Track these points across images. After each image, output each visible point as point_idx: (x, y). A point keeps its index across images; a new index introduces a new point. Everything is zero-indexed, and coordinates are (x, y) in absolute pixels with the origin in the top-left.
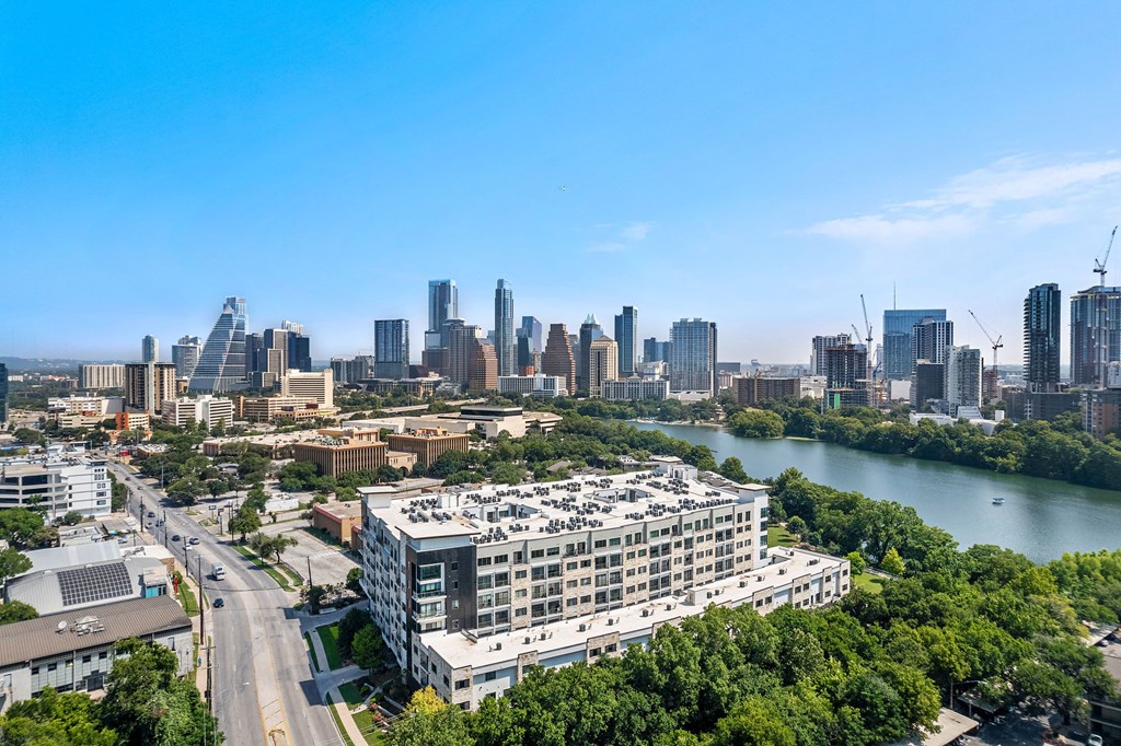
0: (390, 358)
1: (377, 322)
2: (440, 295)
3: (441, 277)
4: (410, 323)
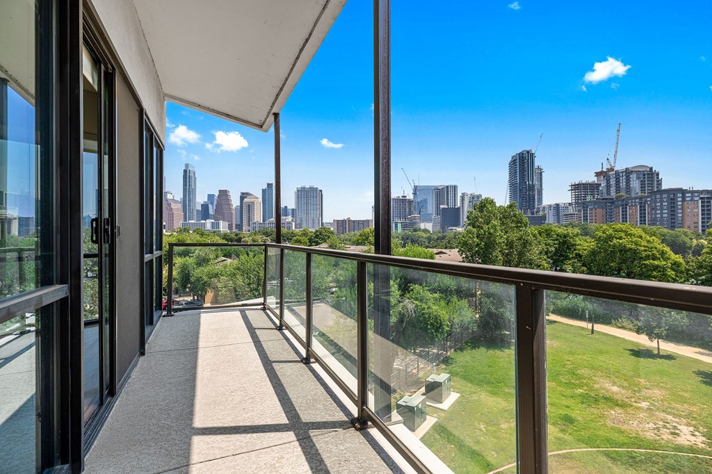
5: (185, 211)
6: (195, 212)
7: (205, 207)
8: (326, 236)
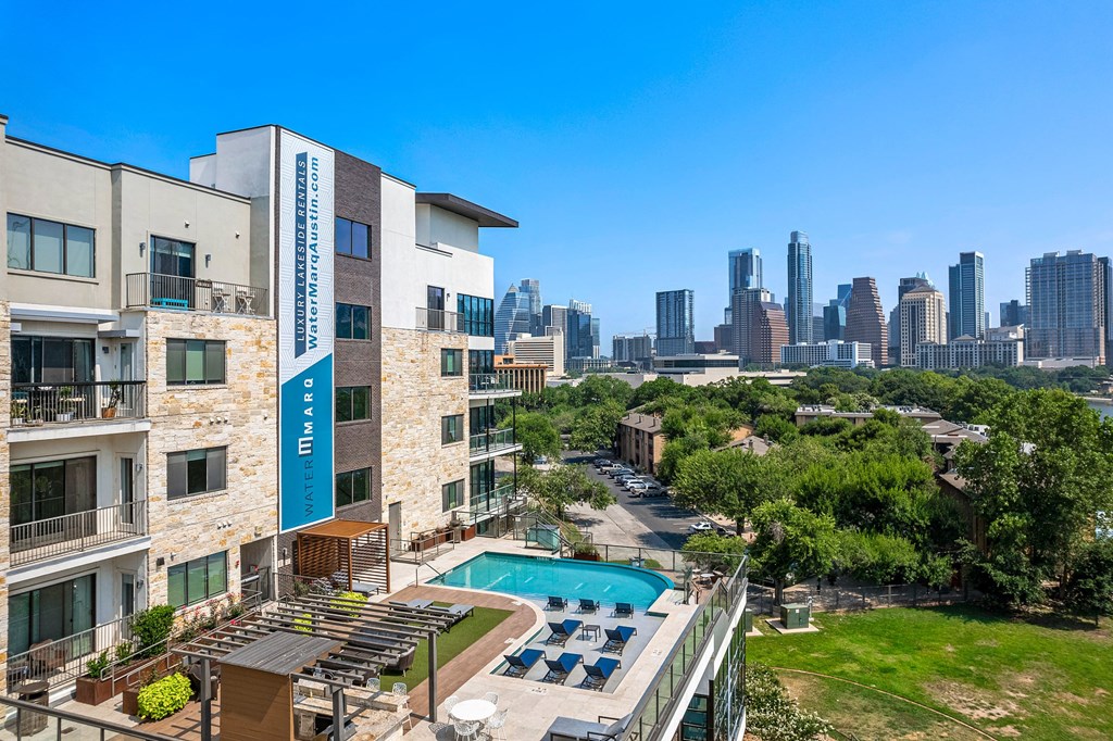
0: (672, 334)
1: (658, 294)
2: (742, 264)
3: (742, 247)
4: (695, 294)
5: (791, 323)
6: (810, 325)
7: (831, 311)
8: (988, 397)
